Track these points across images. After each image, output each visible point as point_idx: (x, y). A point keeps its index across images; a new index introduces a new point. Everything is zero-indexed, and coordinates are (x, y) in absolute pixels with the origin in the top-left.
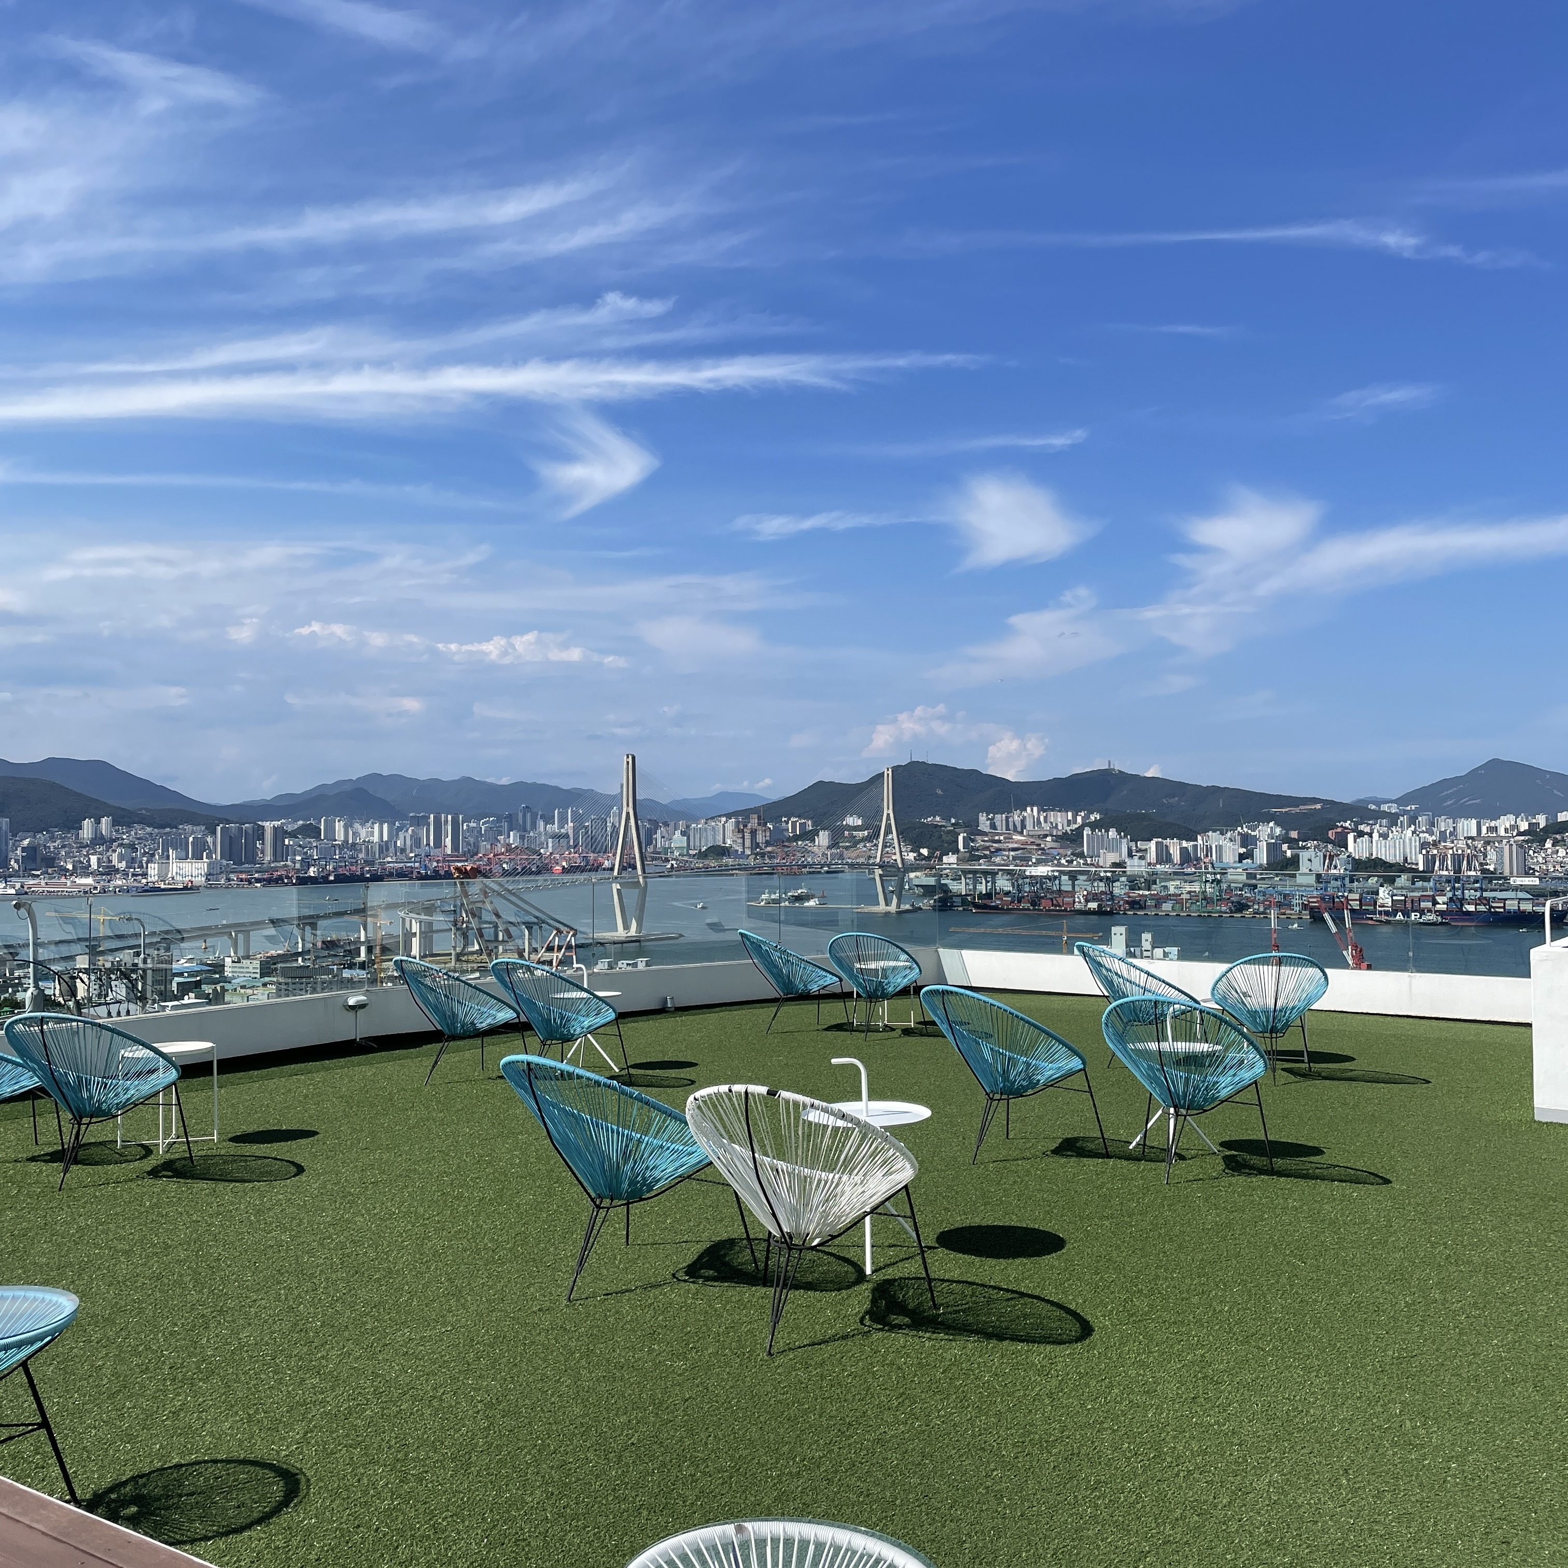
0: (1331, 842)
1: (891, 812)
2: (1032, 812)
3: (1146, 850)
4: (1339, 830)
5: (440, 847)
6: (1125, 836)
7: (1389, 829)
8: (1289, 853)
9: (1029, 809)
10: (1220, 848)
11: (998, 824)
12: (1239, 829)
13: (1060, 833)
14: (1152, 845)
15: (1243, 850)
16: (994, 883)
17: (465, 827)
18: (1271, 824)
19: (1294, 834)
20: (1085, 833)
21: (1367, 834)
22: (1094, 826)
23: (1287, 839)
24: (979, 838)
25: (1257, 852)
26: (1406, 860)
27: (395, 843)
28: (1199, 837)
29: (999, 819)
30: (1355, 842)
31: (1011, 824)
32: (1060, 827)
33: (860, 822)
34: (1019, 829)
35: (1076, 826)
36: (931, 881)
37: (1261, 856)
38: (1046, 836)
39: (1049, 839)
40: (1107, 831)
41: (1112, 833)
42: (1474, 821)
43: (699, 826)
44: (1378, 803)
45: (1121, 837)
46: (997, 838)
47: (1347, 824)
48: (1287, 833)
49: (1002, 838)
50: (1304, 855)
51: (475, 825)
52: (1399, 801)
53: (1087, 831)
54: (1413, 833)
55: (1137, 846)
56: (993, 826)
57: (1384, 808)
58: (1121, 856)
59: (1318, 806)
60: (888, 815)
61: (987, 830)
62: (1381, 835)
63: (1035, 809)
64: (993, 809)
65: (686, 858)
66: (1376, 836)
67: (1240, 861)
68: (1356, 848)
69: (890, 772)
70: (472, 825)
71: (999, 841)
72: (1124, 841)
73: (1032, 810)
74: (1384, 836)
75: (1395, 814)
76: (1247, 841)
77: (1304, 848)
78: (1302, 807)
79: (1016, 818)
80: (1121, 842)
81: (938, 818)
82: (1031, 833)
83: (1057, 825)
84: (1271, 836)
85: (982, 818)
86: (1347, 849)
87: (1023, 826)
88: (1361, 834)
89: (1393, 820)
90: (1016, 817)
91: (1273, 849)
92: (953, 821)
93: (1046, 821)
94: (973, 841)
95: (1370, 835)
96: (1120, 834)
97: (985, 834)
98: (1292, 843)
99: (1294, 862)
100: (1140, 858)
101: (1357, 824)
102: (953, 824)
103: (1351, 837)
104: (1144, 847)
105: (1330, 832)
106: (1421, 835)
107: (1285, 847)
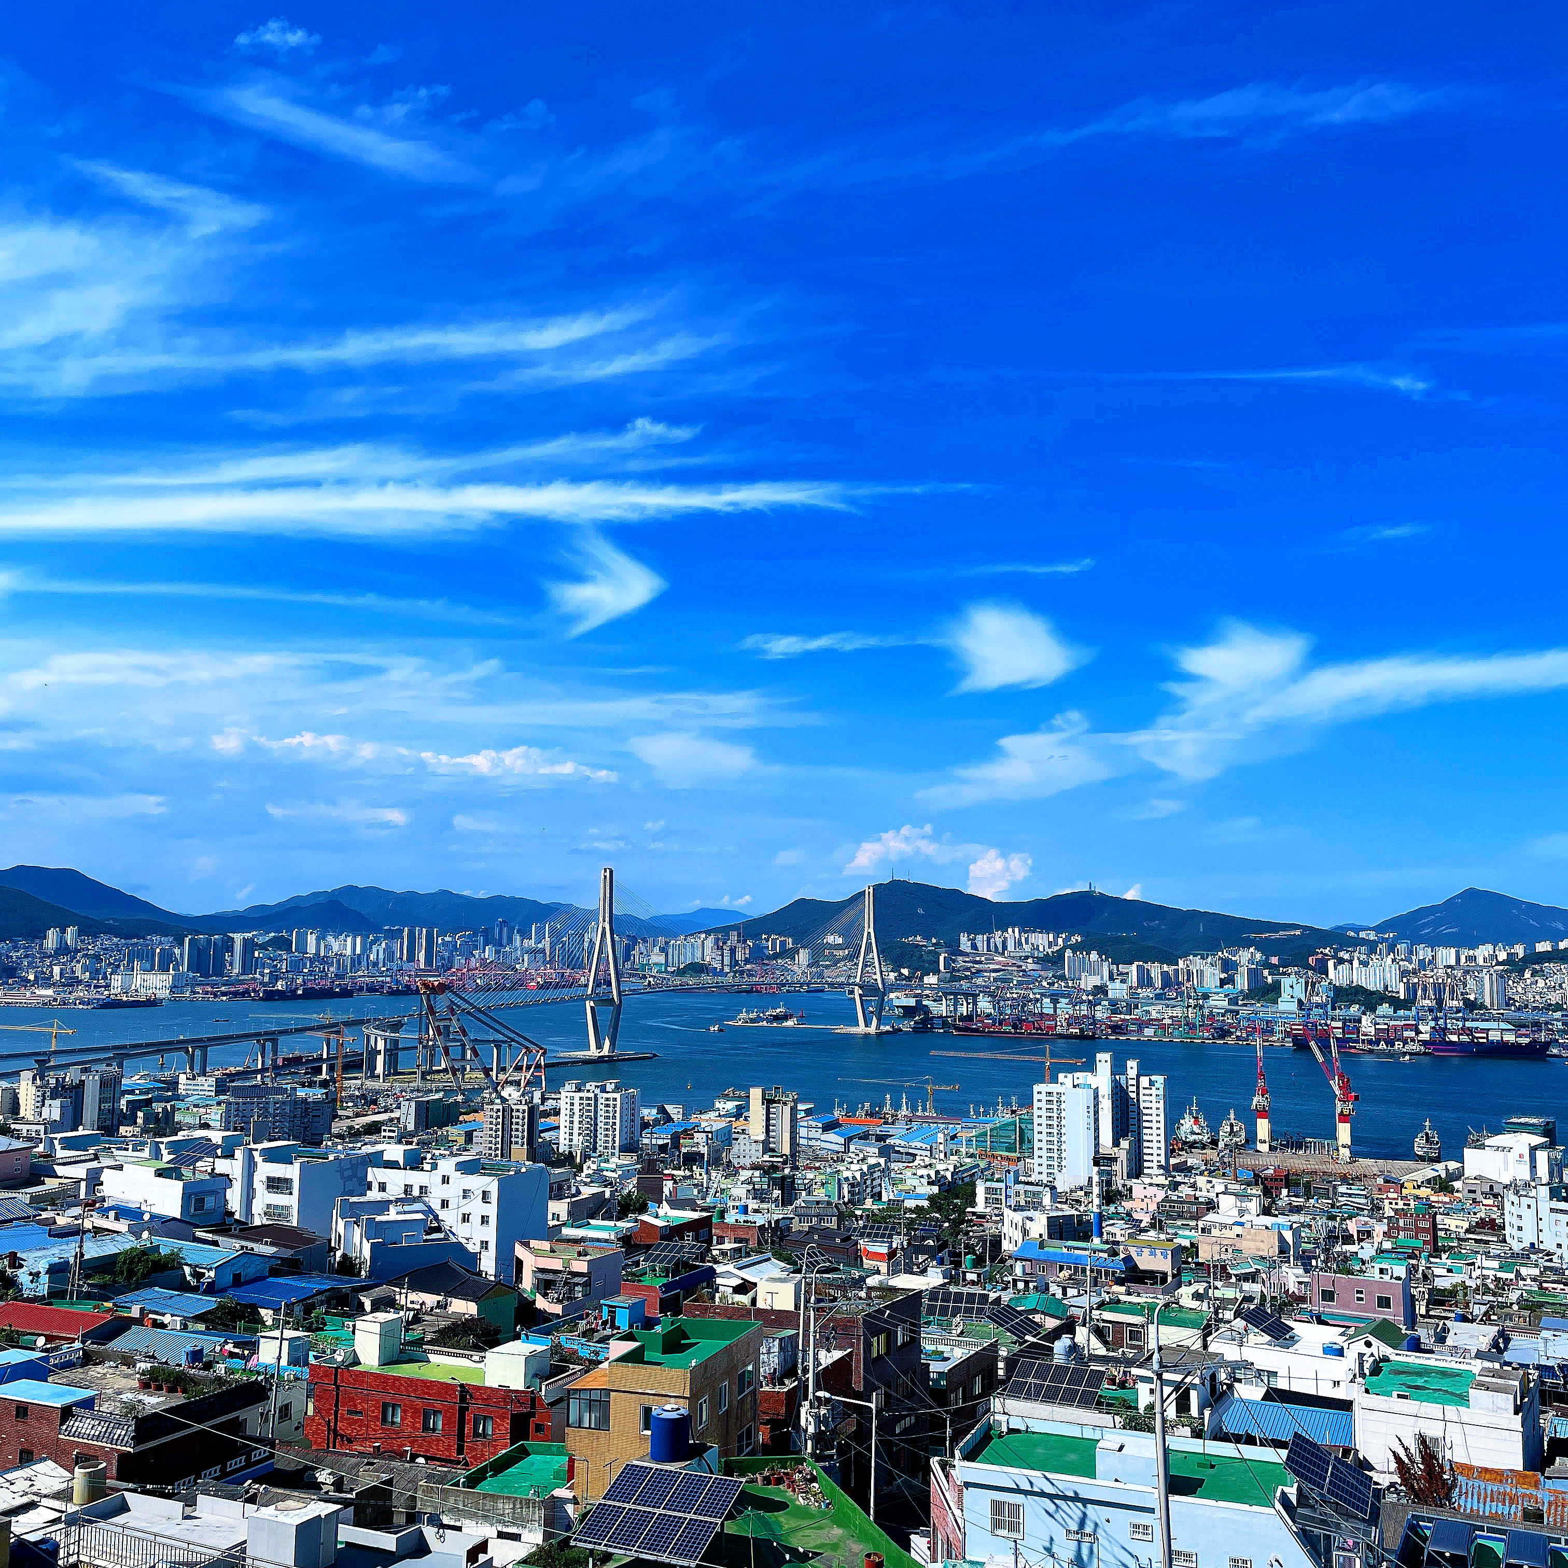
0: (1311, 968)
1: (871, 930)
2: (1012, 934)
3: (1127, 973)
4: (1320, 956)
5: (413, 961)
6: (1107, 959)
7: (1368, 956)
8: (1270, 980)
9: (1010, 930)
10: (1201, 973)
11: (979, 945)
12: (1220, 953)
13: (1041, 955)
14: (1134, 968)
15: (1223, 976)
16: (975, 1003)
17: (440, 941)
18: (1252, 950)
19: (1274, 960)
20: (1066, 955)
21: (1347, 961)
22: (1075, 948)
23: (1267, 965)
24: (960, 958)
25: (1238, 978)
26: (1386, 987)
27: (368, 957)
28: (1181, 962)
29: (981, 940)
30: (1335, 969)
31: (992, 945)
32: (1041, 949)
33: (840, 941)
34: (1000, 950)
35: (1056, 948)
36: (912, 1002)
37: (1242, 982)
38: (1027, 957)
39: (1030, 960)
40: (1089, 954)
41: (1094, 956)
42: (1453, 950)
43: (678, 942)
44: (1357, 930)
45: (1102, 960)
46: (978, 959)
47: (1327, 951)
48: (1267, 959)
49: (983, 959)
50: (1286, 982)
51: (450, 939)
52: (1378, 929)
53: (1068, 953)
54: (1393, 960)
55: (1118, 970)
56: (974, 947)
57: (1362, 935)
58: (1102, 978)
59: (1298, 933)
60: (869, 933)
61: (969, 950)
62: (1361, 963)
63: (1017, 930)
64: (973, 929)
65: (664, 975)
66: (1356, 963)
67: (1221, 987)
68: (1337, 975)
69: (871, 890)
70: (447, 939)
71: (980, 962)
72: (1105, 964)
73: (1013, 932)
74: (1365, 964)
75: (1374, 941)
76: (1228, 966)
77: (1284, 974)
78: (1281, 933)
79: (997, 939)
80: (1102, 965)
81: (919, 938)
82: (1012, 954)
83: (1038, 946)
84: (1251, 961)
85: (964, 938)
86: (1327, 976)
87: (1005, 947)
88: (1341, 961)
89: (1372, 948)
90: (997, 937)
91: (1254, 975)
92: (934, 941)
93: (1027, 943)
94: (954, 961)
95: (1351, 962)
96: (1100, 957)
97: (967, 955)
98: (1273, 968)
99: (1276, 989)
100: (1121, 982)
101: (1336, 951)
102: (934, 945)
103: (1331, 964)
104: (1126, 971)
105: (1310, 959)
106: (1401, 963)
107: (1266, 972)
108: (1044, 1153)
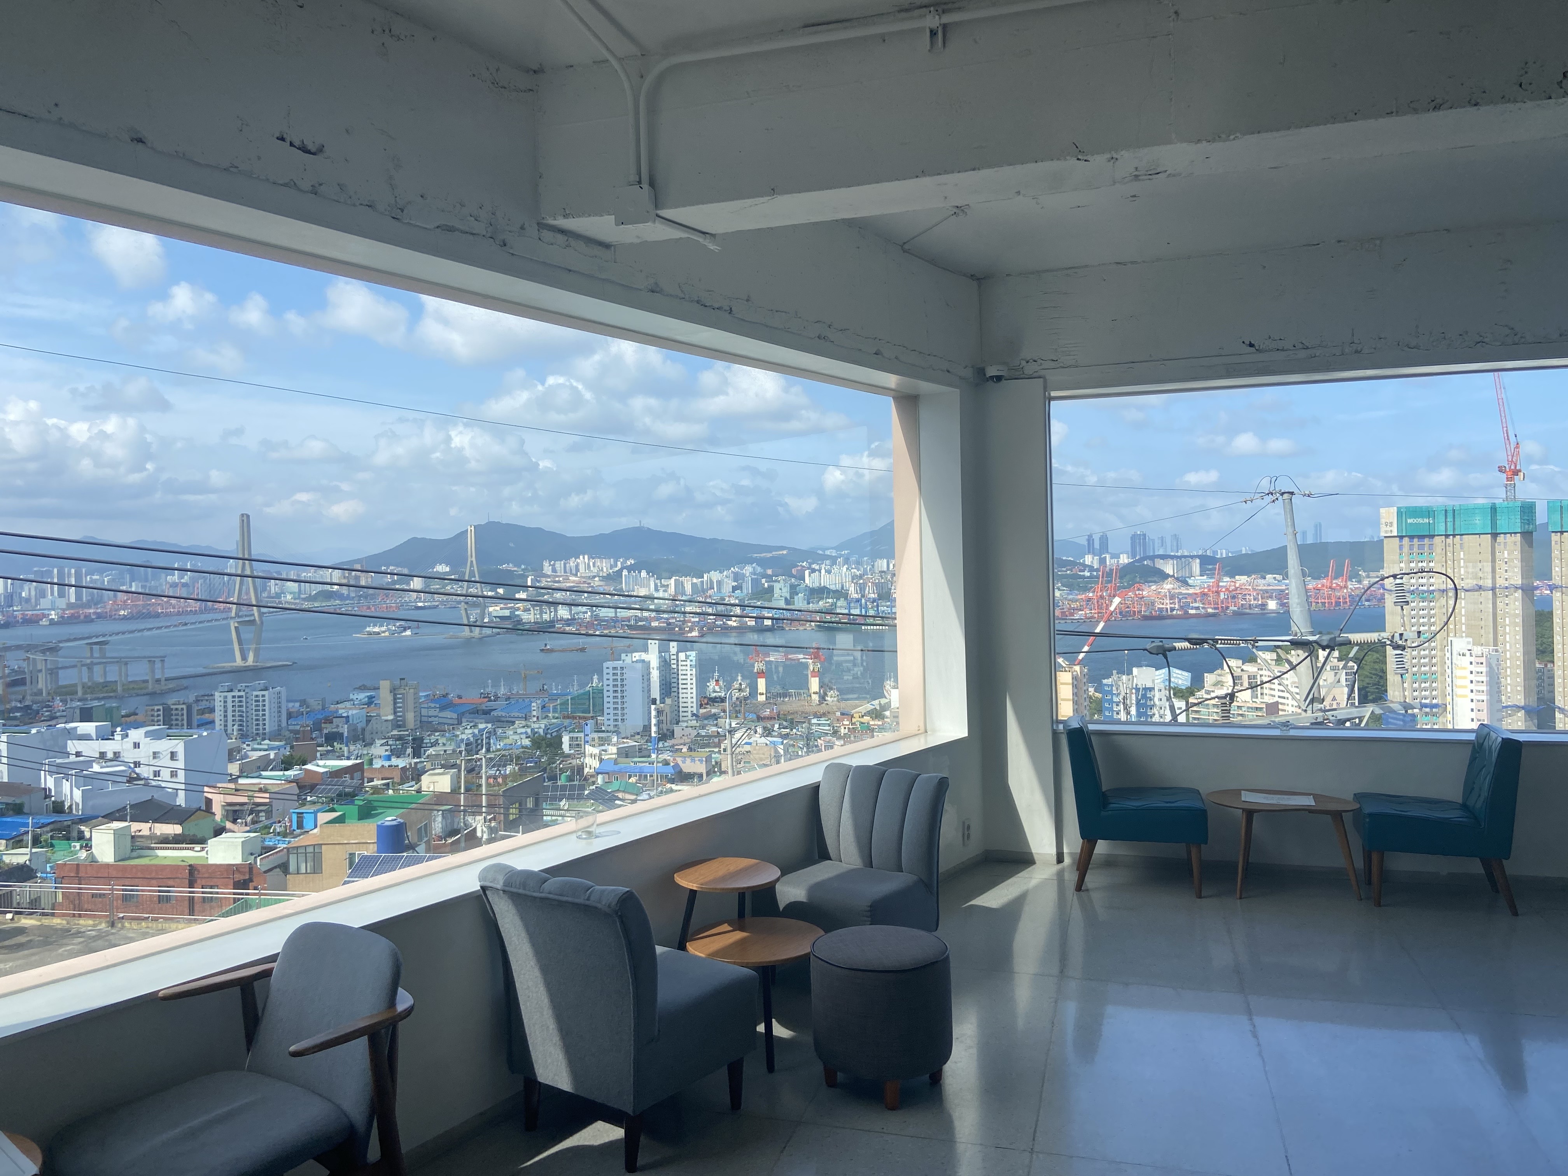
0: (794, 576)
1: (474, 559)
2: (583, 560)
3: (668, 585)
4: (799, 568)
5: (64, 597)
6: (653, 576)
7: (831, 566)
8: (766, 585)
9: (581, 557)
10: (719, 583)
11: (558, 569)
12: (732, 569)
13: (605, 575)
14: (672, 581)
15: (735, 584)
16: (556, 611)
17: (88, 579)
18: (754, 565)
19: (769, 572)
20: (624, 574)
21: (817, 570)
22: (630, 569)
23: (765, 576)
24: (543, 579)
25: (744, 586)
26: (842, 588)
28: (705, 576)
29: (559, 565)
30: (810, 576)
31: (568, 568)
32: (605, 570)
33: (448, 569)
34: (574, 572)
35: (617, 569)
36: (507, 613)
37: (748, 588)
38: (594, 577)
39: (597, 579)
40: (640, 572)
41: (644, 574)
42: (885, 561)
43: (309, 574)
44: (824, 550)
45: (650, 577)
46: (557, 579)
47: (804, 564)
48: (765, 571)
49: (561, 579)
50: (777, 586)
51: (98, 577)
52: (838, 548)
53: (625, 572)
54: (847, 569)
55: (661, 583)
56: (554, 570)
57: (828, 552)
58: (649, 590)
59: (785, 552)
60: (472, 562)
61: (549, 573)
62: (826, 571)
63: (586, 557)
64: (554, 557)
65: (297, 601)
66: (823, 571)
67: (733, 592)
68: (810, 580)
69: (473, 528)
70: (95, 577)
71: (559, 582)
72: (652, 579)
73: (584, 558)
74: (829, 572)
75: (835, 556)
76: (737, 577)
77: (776, 581)
78: (774, 553)
80: (649, 580)
81: (511, 565)
82: (583, 575)
83: (602, 568)
84: (754, 573)
85: (546, 564)
86: (804, 581)
87: (577, 570)
88: (813, 571)
89: (834, 561)
90: (572, 563)
91: (756, 582)
92: (523, 567)
93: (594, 566)
94: (539, 582)
95: (820, 571)
96: (648, 574)
97: (548, 576)
98: (769, 578)
99: (771, 590)
100: (664, 591)
101: (810, 564)
102: (523, 570)
103: (807, 572)
104: (666, 584)
105: (793, 570)
106: (852, 571)
107: (763, 581)
108: (611, 711)
